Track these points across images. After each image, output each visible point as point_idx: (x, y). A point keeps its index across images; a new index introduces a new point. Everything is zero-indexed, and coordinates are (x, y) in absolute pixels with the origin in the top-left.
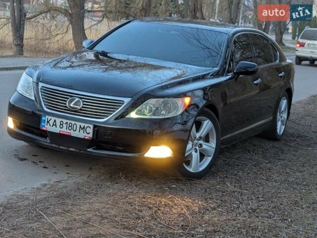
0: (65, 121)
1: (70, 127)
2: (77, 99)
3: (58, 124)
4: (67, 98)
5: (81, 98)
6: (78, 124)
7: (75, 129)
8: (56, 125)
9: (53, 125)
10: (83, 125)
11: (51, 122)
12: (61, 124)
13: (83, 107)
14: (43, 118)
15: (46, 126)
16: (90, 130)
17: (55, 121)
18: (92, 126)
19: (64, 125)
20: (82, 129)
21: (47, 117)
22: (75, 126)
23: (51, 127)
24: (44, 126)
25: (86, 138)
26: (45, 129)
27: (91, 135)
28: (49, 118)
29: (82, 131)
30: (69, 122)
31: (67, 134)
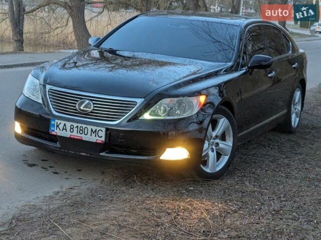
0: (75, 125)
1: (81, 131)
2: (87, 101)
3: (68, 128)
4: (77, 101)
5: (91, 100)
6: (90, 127)
7: (86, 133)
8: (66, 129)
9: (63, 129)
10: (94, 128)
11: (61, 127)
12: (71, 128)
13: (94, 110)
14: (53, 122)
15: (55, 131)
16: (102, 134)
17: (65, 125)
18: (104, 130)
19: (74, 129)
20: (94, 133)
21: (56, 121)
22: (86, 129)
23: (61, 132)
24: (54, 131)
25: (98, 141)
26: (55, 133)
27: (103, 139)
28: (59, 122)
29: (93, 135)
30: (80, 125)
31: (78, 138)
